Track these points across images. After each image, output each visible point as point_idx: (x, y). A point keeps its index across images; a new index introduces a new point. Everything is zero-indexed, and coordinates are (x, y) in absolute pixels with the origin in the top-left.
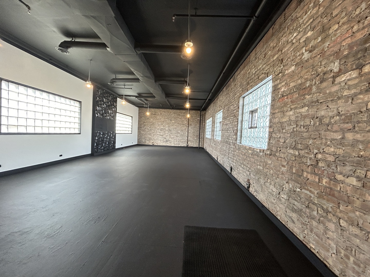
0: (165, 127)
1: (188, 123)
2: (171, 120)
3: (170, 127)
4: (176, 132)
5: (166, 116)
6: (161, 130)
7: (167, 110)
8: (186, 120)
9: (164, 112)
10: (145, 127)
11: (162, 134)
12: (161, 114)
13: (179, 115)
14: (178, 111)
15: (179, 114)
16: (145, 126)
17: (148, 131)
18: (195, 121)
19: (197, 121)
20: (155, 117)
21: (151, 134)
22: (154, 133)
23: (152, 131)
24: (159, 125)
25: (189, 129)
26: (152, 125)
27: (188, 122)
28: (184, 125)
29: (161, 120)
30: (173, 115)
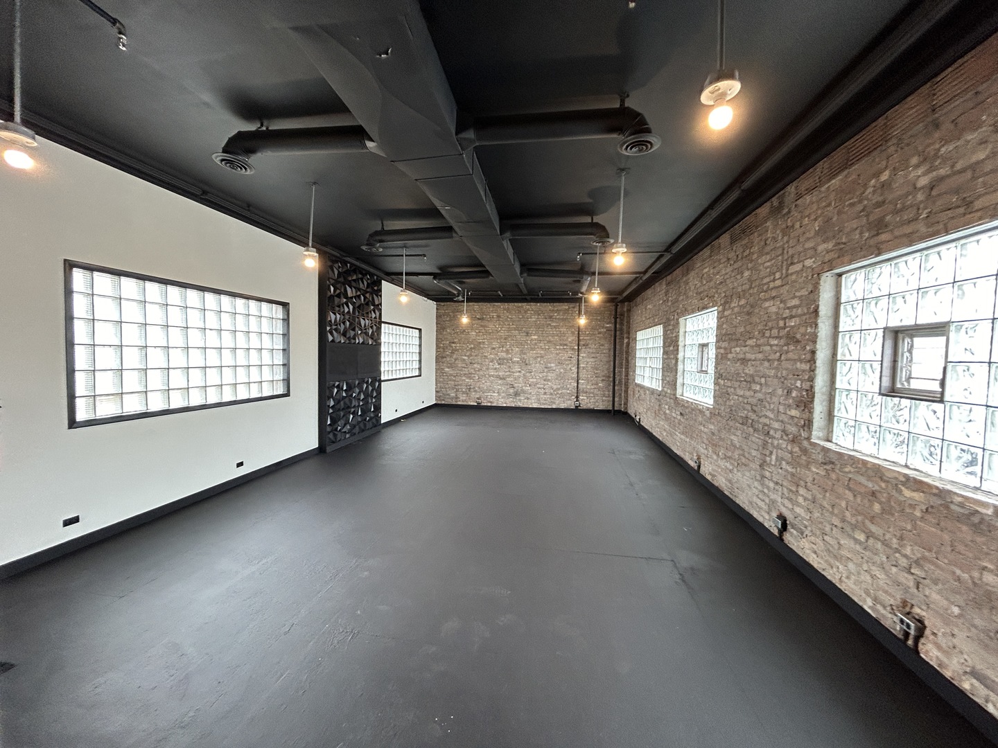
0: (510, 354)
2: (527, 333)
3: (525, 354)
4: (543, 366)
5: (514, 321)
6: (499, 364)
7: (516, 304)
8: (573, 333)
9: (508, 310)
10: (455, 356)
11: (503, 373)
12: (499, 316)
13: (551, 317)
14: (548, 307)
15: (552, 314)
16: (456, 352)
17: (463, 365)
18: (600, 333)
19: (605, 333)
20: (482, 326)
21: (471, 374)
22: (481, 373)
23: (475, 365)
24: (494, 349)
25: (580, 358)
26: (474, 348)
27: (577, 339)
28: (565, 347)
29: (500, 334)
30: (534, 320)
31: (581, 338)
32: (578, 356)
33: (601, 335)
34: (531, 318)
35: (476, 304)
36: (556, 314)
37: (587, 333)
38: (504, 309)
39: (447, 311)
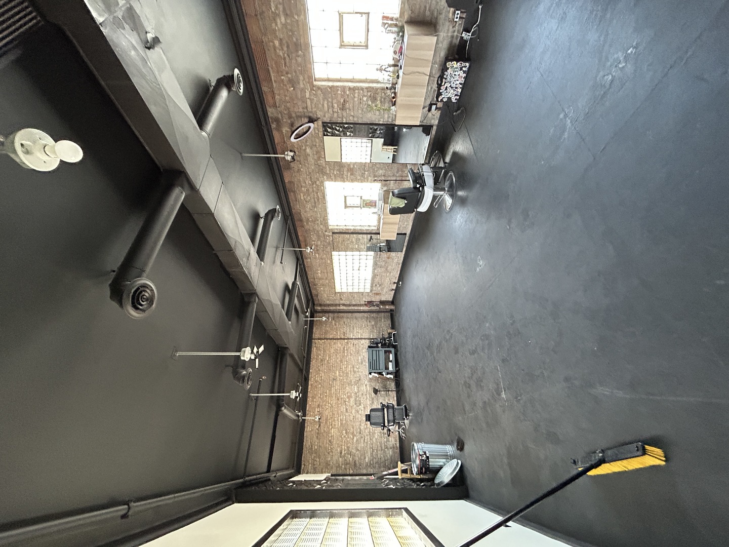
0: (351, 394)
1: (341, 339)
2: (334, 379)
3: (351, 381)
4: (360, 365)
5: (323, 392)
6: (360, 404)
8: (334, 344)
9: (313, 398)
10: (354, 451)
11: (368, 400)
12: (318, 406)
14: (313, 363)
15: (320, 360)
16: (350, 449)
17: (362, 441)
19: (335, 321)
20: (326, 423)
21: (370, 432)
23: (362, 428)
24: (347, 410)
26: (346, 430)
27: (339, 340)
28: (346, 349)
29: (334, 404)
30: (323, 374)
31: (339, 338)
32: (352, 339)
33: (337, 324)
34: (322, 377)
35: (306, 430)
36: (320, 357)
37: (335, 333)
39: (310, 461)
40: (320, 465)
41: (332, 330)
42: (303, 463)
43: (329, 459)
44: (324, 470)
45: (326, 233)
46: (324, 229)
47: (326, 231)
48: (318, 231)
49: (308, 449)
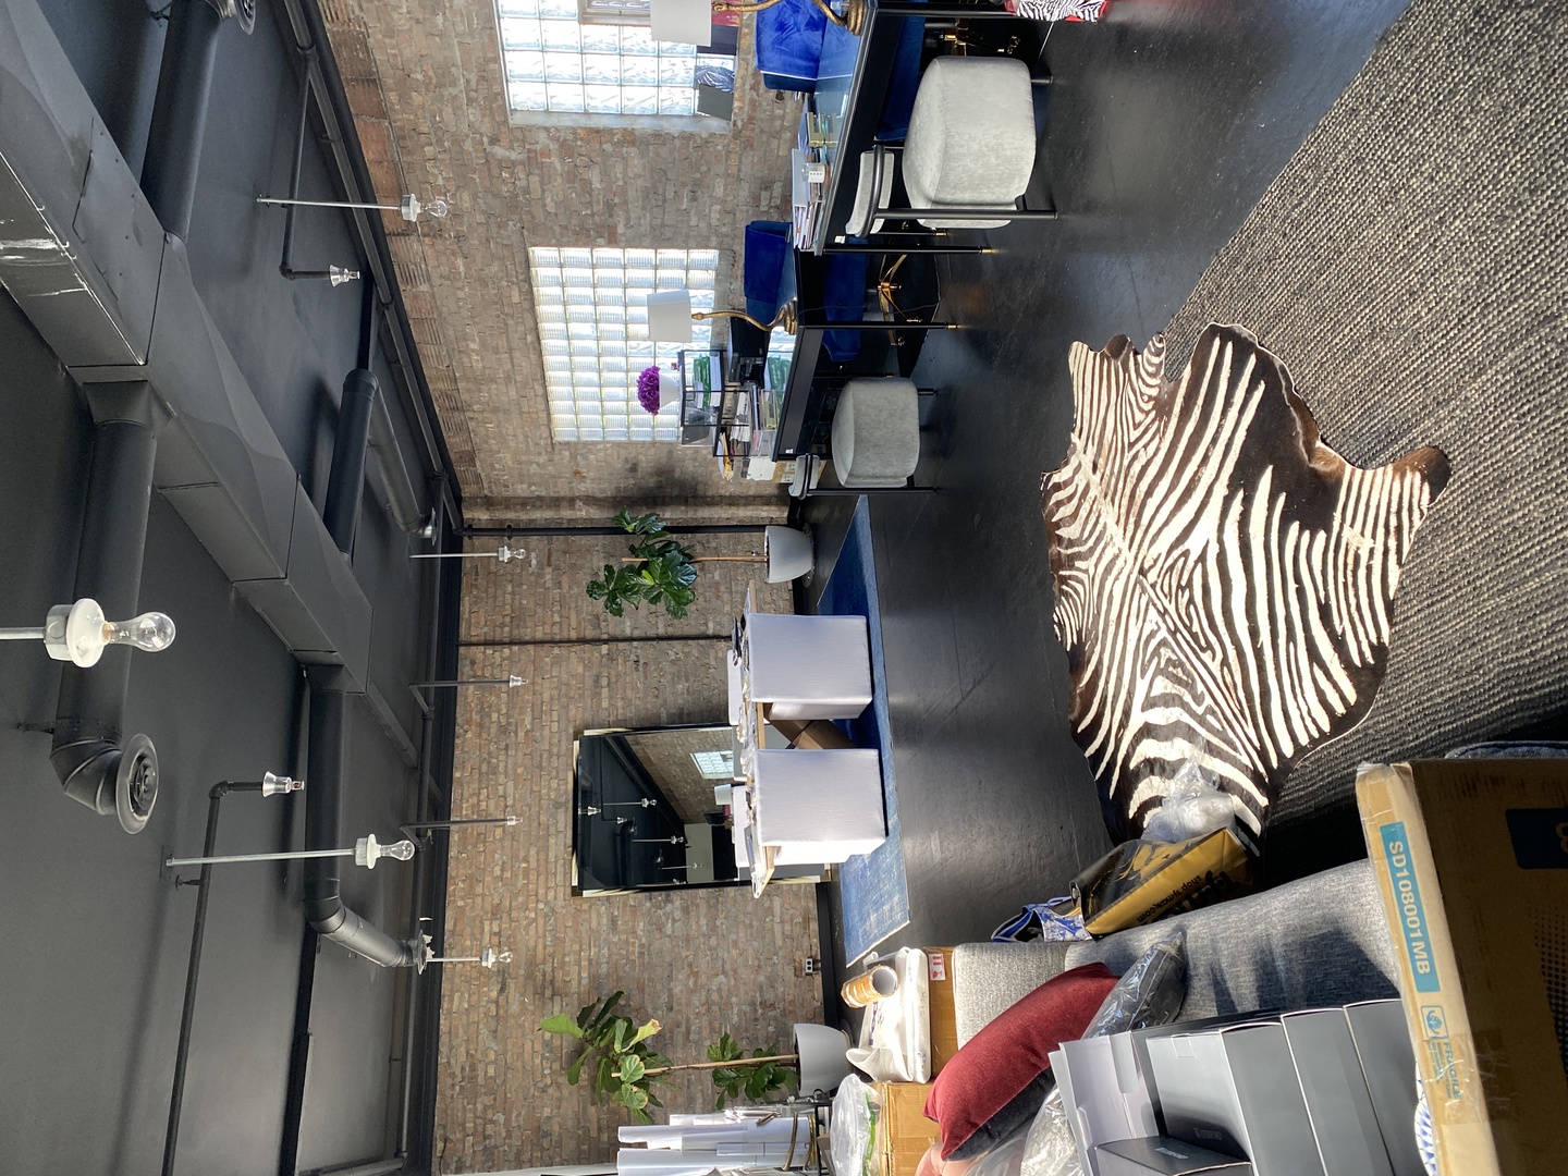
1: (582, 641)
5: (514, 857)
7: (453, 853)
8: (557, 661)
9: (472, 880)
12: (496, 912)
13: (503, 730)
14: (467, 743)
15: (494, 730)
18: (559, 585)
19: (557, 568)
21: (708, 1004)
24: (613, 921)
25: (637, 633)
27: (577, 648)
28: (604, 682)
30: (511, 784)
31: (573, 635)
32: (631, 639)
33: (565, 579)
34: (505, 797)
35: (445, 1005)
36: (495, 716)
37: (557, 619)
38: (470, 893)
39: (470, 1125)
40: (509, 1136)
41: (543, 605)
42: (438, 1132)
43: (547, 1112)
44: (526, 1156)
45: (499, 151)
46: (486, 127)
47: (494, 141)
48: (457, 141)
49: (459, 1079)
